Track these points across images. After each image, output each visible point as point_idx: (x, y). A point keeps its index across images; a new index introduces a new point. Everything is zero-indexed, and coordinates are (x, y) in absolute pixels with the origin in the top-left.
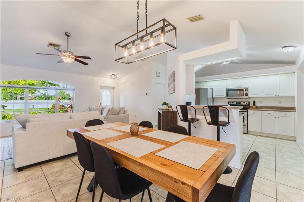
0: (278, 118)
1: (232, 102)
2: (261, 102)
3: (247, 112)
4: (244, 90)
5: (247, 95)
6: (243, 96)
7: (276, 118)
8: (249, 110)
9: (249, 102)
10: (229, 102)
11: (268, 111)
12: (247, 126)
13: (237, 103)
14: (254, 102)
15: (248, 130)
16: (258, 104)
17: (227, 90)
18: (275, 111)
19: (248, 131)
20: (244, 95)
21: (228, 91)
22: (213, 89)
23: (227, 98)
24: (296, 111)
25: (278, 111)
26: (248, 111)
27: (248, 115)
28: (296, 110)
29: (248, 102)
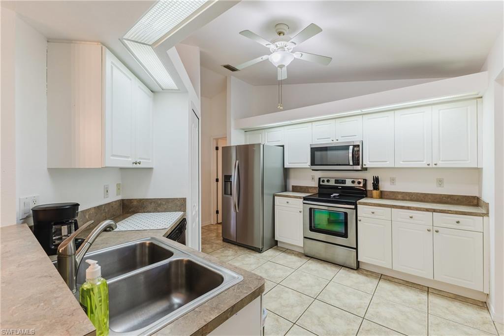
0: (437, 231)
1: (326, 180)
2: (393, 181)
3: (355, 210)
4: (351, 148)
5: (356, 161)
6: (349, 165)
7: (429, 231)
8: (360, 204)
9: (365, 181)
10: (320, 179)
11: (408, 208)
12: (357, 249)
13: (337, 181)
14: (376, 181)
15: (359, 260)
16: (385, 186)
17: (312, 149)
18: (427, 210)
19: (358, 262)
20: (351, 163)
21: (314, 150)
22: (283, 146)
23: (313, 170)
24: (487, 214)
25: (434, 211)
26: (358, 205)
27: (359, 218)
28: (488, 210)
29: (361, 181)
